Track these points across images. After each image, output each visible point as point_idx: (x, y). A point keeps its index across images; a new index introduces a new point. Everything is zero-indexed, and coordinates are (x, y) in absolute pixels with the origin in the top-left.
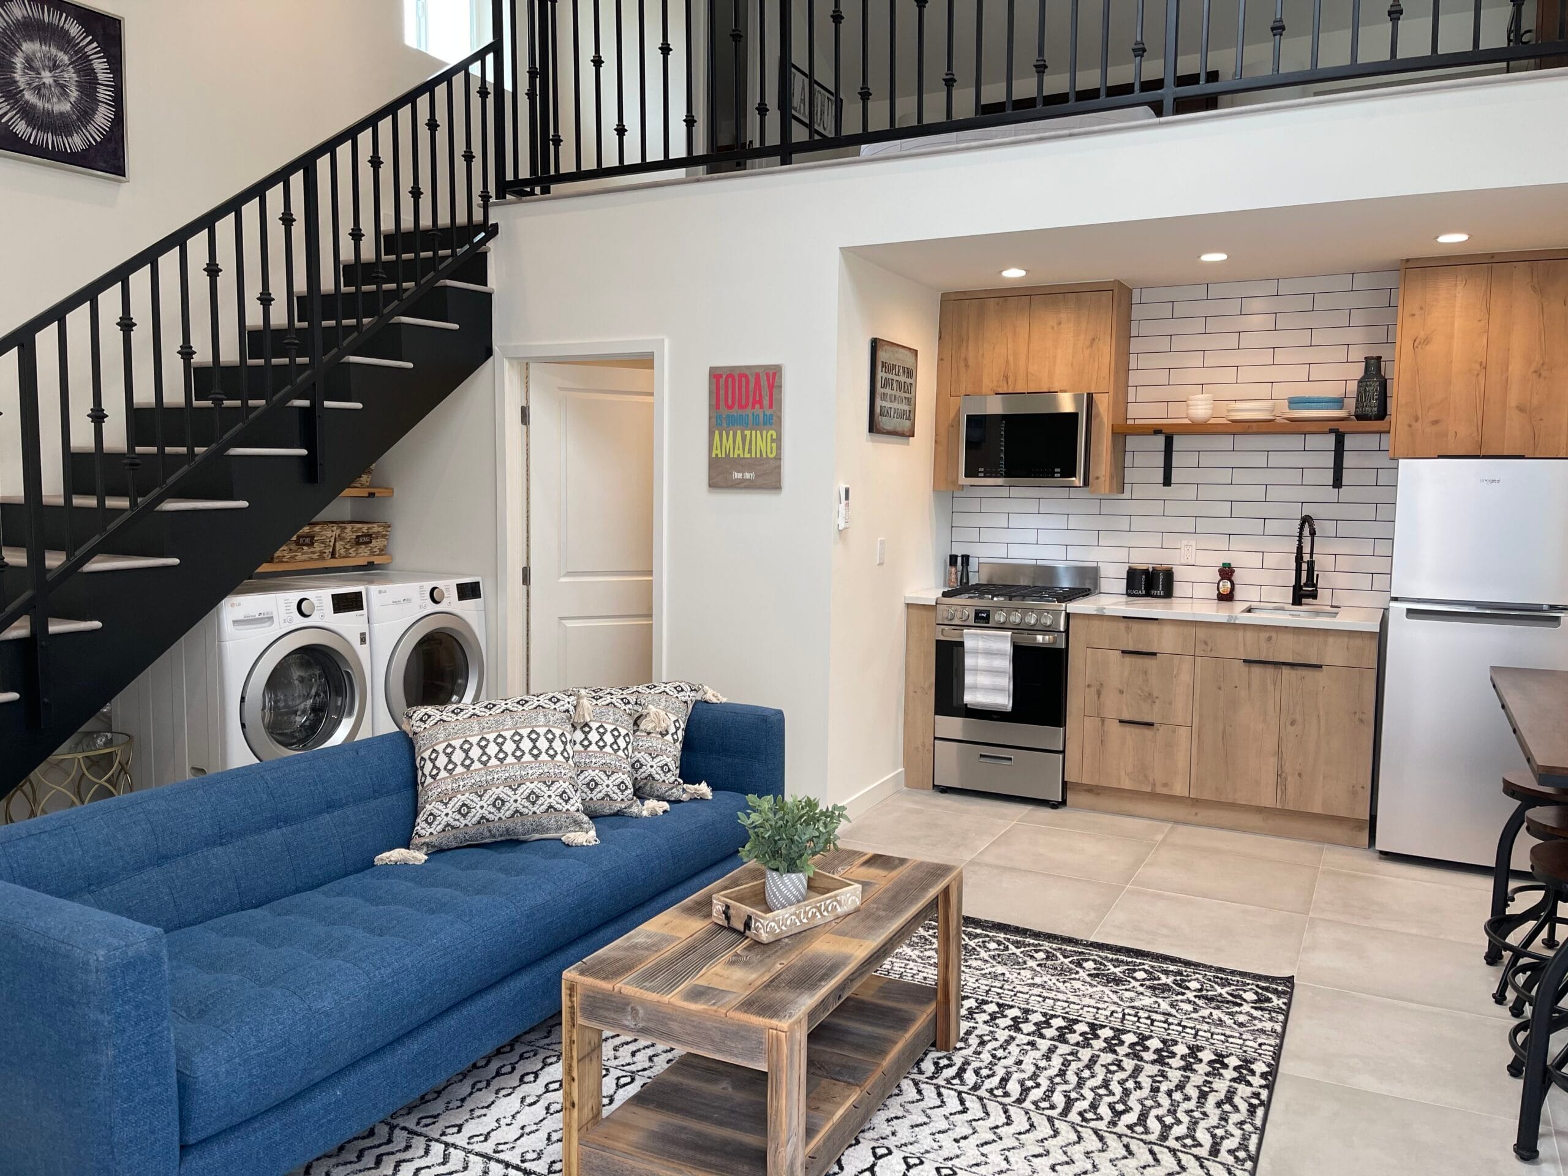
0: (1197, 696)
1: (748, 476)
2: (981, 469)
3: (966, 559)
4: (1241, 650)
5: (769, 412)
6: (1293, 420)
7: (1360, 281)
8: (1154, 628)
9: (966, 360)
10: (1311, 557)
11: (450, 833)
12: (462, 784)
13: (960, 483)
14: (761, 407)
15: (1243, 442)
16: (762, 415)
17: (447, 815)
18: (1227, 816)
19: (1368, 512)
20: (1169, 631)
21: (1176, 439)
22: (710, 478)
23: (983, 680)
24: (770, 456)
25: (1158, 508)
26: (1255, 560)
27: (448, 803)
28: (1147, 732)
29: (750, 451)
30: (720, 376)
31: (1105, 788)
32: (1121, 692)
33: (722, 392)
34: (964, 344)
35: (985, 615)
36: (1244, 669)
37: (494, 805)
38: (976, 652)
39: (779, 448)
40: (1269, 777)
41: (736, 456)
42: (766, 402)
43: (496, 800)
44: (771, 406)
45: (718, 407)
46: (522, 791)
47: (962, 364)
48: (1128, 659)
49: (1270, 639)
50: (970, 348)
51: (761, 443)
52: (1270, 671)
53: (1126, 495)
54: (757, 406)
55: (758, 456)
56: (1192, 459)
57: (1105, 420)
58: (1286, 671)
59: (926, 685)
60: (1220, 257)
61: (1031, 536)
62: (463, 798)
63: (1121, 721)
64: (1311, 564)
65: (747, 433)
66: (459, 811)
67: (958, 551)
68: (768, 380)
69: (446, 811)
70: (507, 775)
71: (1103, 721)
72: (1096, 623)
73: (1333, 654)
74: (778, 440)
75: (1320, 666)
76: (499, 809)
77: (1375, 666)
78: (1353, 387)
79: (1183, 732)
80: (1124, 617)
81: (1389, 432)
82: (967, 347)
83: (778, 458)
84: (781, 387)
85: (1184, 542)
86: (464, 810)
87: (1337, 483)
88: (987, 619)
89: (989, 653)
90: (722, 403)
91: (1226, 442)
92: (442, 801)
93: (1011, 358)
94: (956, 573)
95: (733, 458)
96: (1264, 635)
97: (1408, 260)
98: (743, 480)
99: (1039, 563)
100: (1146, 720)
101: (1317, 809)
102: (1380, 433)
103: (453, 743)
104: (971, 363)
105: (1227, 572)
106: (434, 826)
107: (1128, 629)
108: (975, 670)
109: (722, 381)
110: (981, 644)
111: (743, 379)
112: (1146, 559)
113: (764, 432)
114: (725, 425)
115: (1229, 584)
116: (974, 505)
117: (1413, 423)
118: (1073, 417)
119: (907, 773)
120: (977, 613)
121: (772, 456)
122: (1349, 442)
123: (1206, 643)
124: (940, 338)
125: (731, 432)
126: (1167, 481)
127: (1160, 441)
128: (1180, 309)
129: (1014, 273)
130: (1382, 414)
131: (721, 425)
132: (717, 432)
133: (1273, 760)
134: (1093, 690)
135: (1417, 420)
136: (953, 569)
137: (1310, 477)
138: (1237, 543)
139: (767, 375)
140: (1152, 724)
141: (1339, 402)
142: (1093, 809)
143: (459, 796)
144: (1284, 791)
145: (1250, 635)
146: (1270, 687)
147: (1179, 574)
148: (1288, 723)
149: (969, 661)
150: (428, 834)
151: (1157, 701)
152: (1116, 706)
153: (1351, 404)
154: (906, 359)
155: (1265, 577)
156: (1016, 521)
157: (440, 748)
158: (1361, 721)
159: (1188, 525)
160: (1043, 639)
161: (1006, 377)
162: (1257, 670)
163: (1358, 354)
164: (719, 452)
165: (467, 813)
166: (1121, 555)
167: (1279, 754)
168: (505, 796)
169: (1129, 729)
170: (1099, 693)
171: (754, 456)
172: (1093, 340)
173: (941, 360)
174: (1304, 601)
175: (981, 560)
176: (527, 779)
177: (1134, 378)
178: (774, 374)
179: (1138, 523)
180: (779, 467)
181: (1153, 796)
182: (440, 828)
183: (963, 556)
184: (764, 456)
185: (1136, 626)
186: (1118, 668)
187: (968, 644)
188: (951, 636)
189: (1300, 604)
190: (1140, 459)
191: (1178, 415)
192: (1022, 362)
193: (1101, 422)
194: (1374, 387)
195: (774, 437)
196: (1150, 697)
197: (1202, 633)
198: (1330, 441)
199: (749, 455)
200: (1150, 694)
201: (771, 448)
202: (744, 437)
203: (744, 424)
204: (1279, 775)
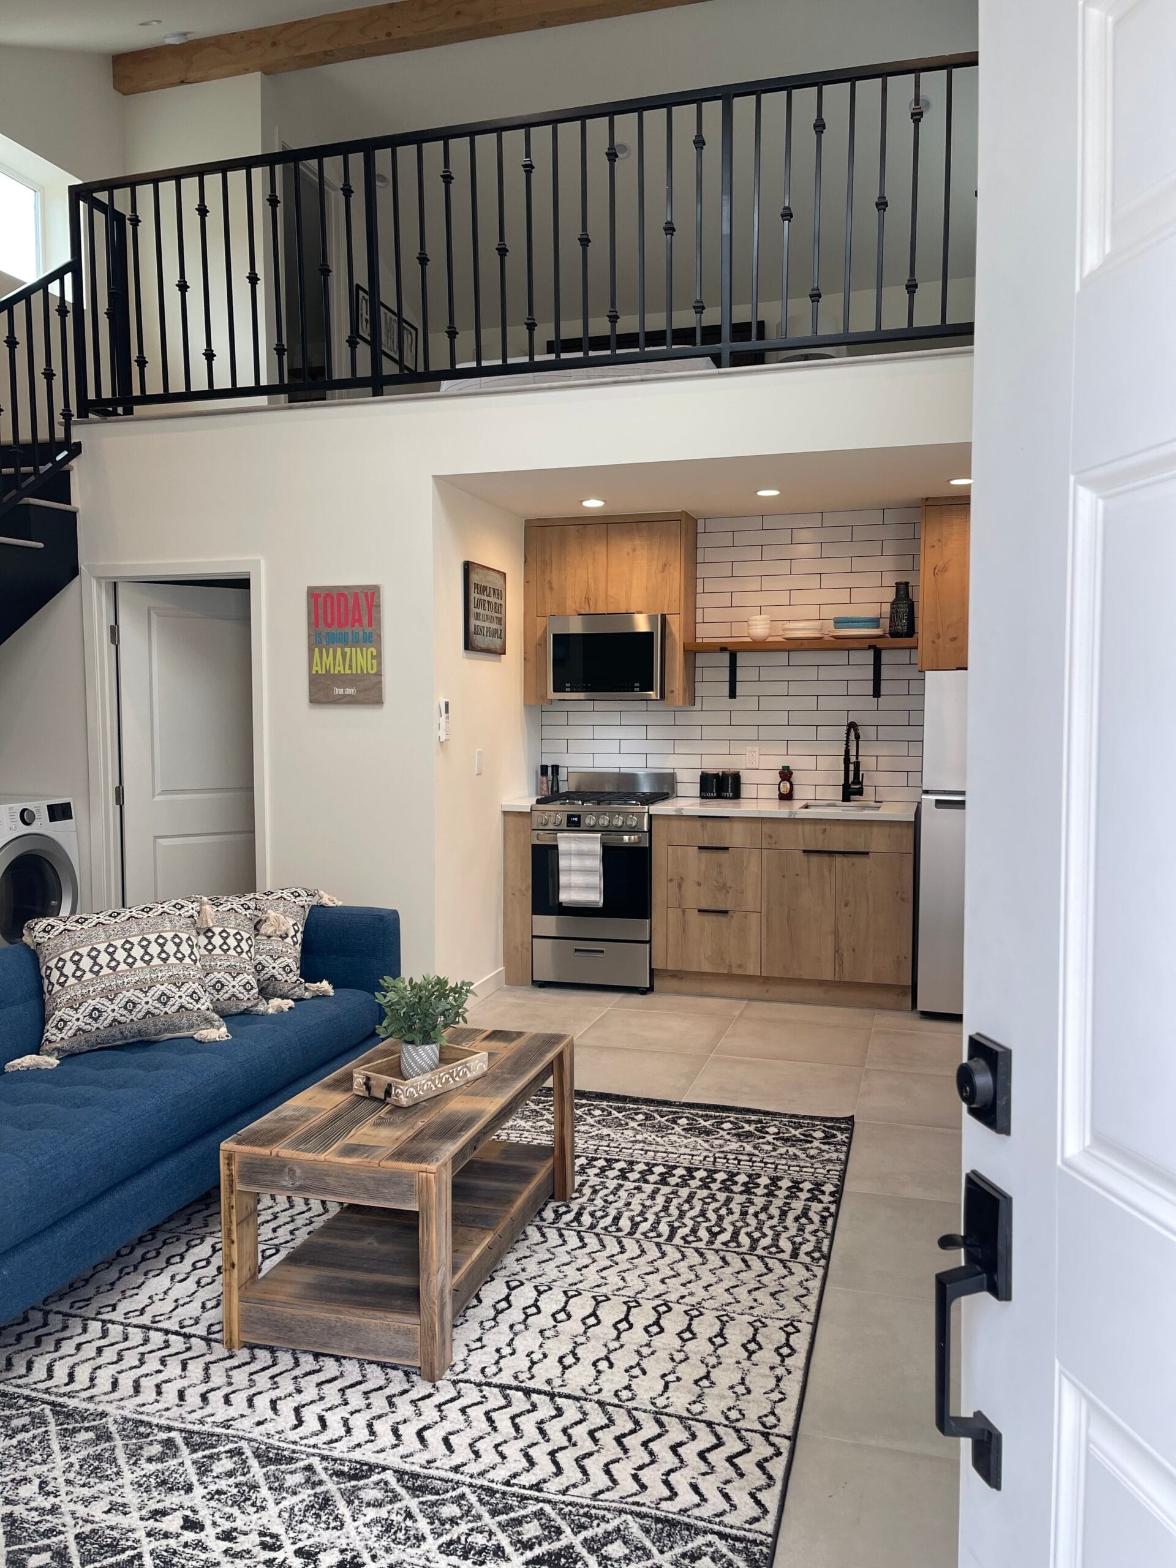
0: (765, 885)
1: (349, 691)
2: (568, 685)
3: (556, 768)
4: (801, 841)
5: (368, 630)
6: (837, 638)
7: (890, 517)
8: (725, 825)
9: (550, 582)
10: (857, 758)
11: (82, 1037)
12: (91, 989)
13: (549, 697)
14: (361, 625)
15: (798, 658)
16: (361, 633)
17: (78, 1020)
18: (795, 991)
19: (903, 718)
20: (738, 827)
21: (738, 655)
22: (311, 694)
23: (577, 879)
24: (372, 672)
25: (725, 718)
26: (809, 763)
27: (78, 1008)
28: (722, 919)
29: (350, 668)
30: (319, 595)
31: (687, 973)
32: (699, 884)
33: (321, 611)
34: (548, 567)
35: (576, 819)
36: (804, 858)
37: (125, 1007)
38: (569, 854)
39: (379, 664)
40: (828, 954)
41: (336, 672)
42: (365, 620)
43: (127, 1002)
44: (370, 624)
45: (317, 625)
46: (152, 993)
47: (547, 586)
48: (705, 855)
49: (824, 831)
50: (554, 572)
51: (361, 660)
52: (826, 859)
53: (698, 707)
54: (357, 624)
55: (359, 672)
56: (753, 674)
57: (677, 638)
58: (839, 859)
59: (524, 888)
60: (775, 493)
61: (614, 747)
62: (94, 1003)
63: (699, 911)
64: (857, 765)
65: (347, 650)
66: (90, 1016)
67: (549, 761)
68: (367, 600)
69: (76, 1016)
70: (137, 978)
71: (684, 911)
72: (675, 823)
73: (878, 842)
74: (378, 657)
75: (867, 853)
76: (130, 1011)
77: (912, 851)
78: (887, 608)
79: (754, 917)
80: (700, 817)
81: (916, 648)
82: (551, 572)
83: (379, 674)
84: (379, 606)
85: (749, 748)
86: (96, 1014)
87: (877, 693)
88: (578, 824)
89: (581, 854)
90: (321, 621)
91: (782, 658)
92: (72, 1007)
93: (591, 581)
94: (547, 782)
95: (334, 675)
96: (819, 828)
97: (927, 499)
98: (345, 696)
99: (622, 770)
100: (722, 908)
101: (869, 979)
102: (910, 648)
103: (80, 951)
104: (555, 585)
105: (786, 774)
106: (64, 1031)
107: (703, 827)
108: (569, 871)
109: (321, 600)
110: (574, 846)
111: (342, 599)
112: (716, 764)
113: (365, 649)
114: (324, 643)
115: (788, 785)
116: (562, 718)
117: (936, 640)
118: (648, 636)
119: (507, 971)
120: (569, 817)
121: (374, 672)
122: (885, 657)
123: (771, 837)
124: (525, 562)
125: (331, 649)
126: (733, 694)
127: (725, 657)
128: (740, 539)
129: (593, 504)
130: (911, 632)
131: (320, 643)
132: (317, 650)
133: (830, 939)
134: (675, 884)
135: (939, 637)
136: (544, 779)
137: (854, 688)
138: (794, 749)
139: (366, 595)
140: (726, 912)
141: (875, 622)
142: (678, 993)
143: (90, 1001)
144: (841, 965)
145: (808, 828)
146: (826, 873)
147: (745, 777)
148: (843, 905)
149: (563, 863)
150: (59, 1039)
151: (731, 891)
152: (696, 897)
153: (885, 623)
154: (497, 582)
155: (819, 777)
156: (600, 732)
157: (67, 956)
158: (903, 899)
159: (752, 733)
160: (629, 839)
161: (587, 598)
162: (815, 859)
163: (890, 580)
164: (319, 668)
165: (99, 1017)
166: (695, 761)
167: (836, 933)
168: (136, 999)
169: (708, 919)
170: (680, 886)
171: (354, 672)
172: (665, 565)
173: (527, 582)
174: (853, 797)
175: (570, 770)
176: (158, 982)
177: (701, 600)
178: (373, 594)
179: (708, 732)
180: (380, 682)
181: (731, 977)
182: (70, 1033)
183: (553, 766)
184: (365, 672)
185: (709, 824)
186: (695, 864)
187: (562, 846)
188: (545, 840)
189: (849, 800)
190: (708, 674)
191: (741, 634)
192: (602, 586)
193: (674, 639)
194: (903, 608)
195: (375, 654)
196: (724, 888)
197: (767, 828)
198: (870, 656)
199: (350, 672)
200: (724, 885)
201: (372, 664)
202: (344, 655)
203: (344, 642)
204: (836, 951)
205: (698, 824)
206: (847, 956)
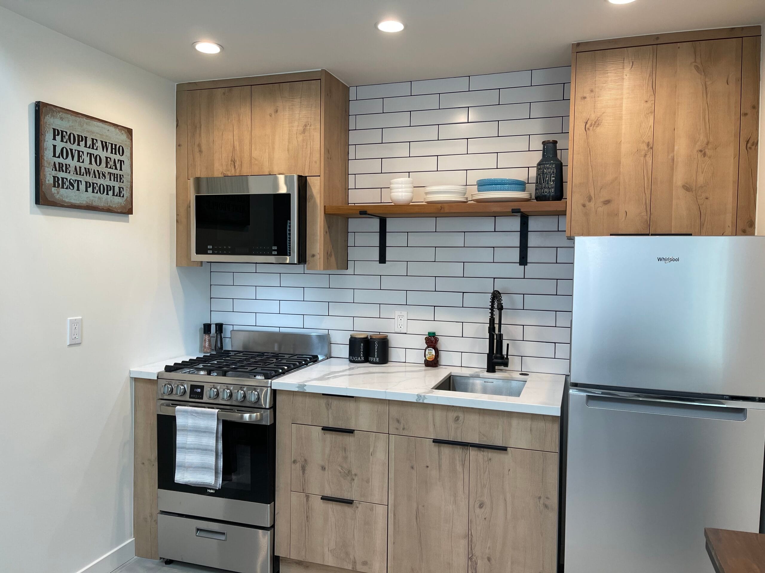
0: (392, 475)
2: (210, 247)
3: (220, 327)
4: (431, 429)
7: (539, 77)
8: (351, 405)
9: (199, 146)
10: (500, 328)
15: (444, 223)
19: (550, 287)
20: (364, 407)
21: (388, 221)
25: (374, 282)
26: (456, 329)
28: (347, 509)
31: (311, 564)
32: (323, 468)
34: (198, 131)
35: (199, 390)
36: (435, 448)
38: (186, 430)
40: (460, 560)
47: (197, 149)
48: (329, 436)
49: (457, 419)
50: (203, 135)
52: (458, 451)
53: (350, 271)
56: (401, 239)
57: (318, 201)
58: (473, 453)
59: (151, 458)
60: (398, 26)
61: (274, 307)
63: (323, 498)
64: (500, 336)
67: (216, 319)
71: (307, 497)
72: (299, 399)
73: (518, 437)
75: (505, 449)
77: (558, 450)
79: (380, 510)
80: (323, 394)
81: (565, 214)
82: (200, 135)
85: (397, 313)
87: (523, 260)
88: (200, 395)
89: (198, 431)
91: (429, 224)
93: (237, 144)
94: (210, 341)
96: (452, 415)
97: (578, 44)
99: (282, 330)
100: (347, 496)
102: (558, 213)
104: (204, 148)
105: (432, 340)
107: (328, 406)
108: (186, 448)
110: (191, 421)
112: (365, 328)
115: (433, 352)
116: (228, 279)
117: (587, 203)
118: (287, 197)
119: (137, 541)
120: (193, 387)
122: (533, 224)
123: (398, 421)
124: (177, 126)
126: (382, 259)
127: (375, 224)
128: (389, 104)
129: (208, 48)
130: (559, 195)
133: (463, 543)
134: (298, 466)
135: (590, 200)
136: (207, 337)
137: (501, 255)
138: (441, 314)
140: (350, 502)
141: (521, 185)
145: (439, 416)
146: (459, 468)
147: (395, 341)
148: (477, 505)
151: (356, 479)
152: (319, 482)
153: (532, 188)
155: (464, 345)
156: (262, 293)
158: (546, 506)
159: (400, 297)
160: (250, 416)
161: (234, 161)
162: (446, 450)
163: (537, 144)
166: (347, 324)
167: (469, 537)
169: (331, 506)
170: (303, 469)
172: (306, 127)
174: (497, 368)
175: (236, 328)
177: (353, 167)
179: (360, 296)
183: (216, 324)
185: (335, 403)
186: (320, 445)
187: (180, 421)
188: (167, 411)
189: (494, 373)
190: (360, 239)
192: (246, 148)
193: (315, 202)
194: (551, 169)
196: (348, 474)
197: (394, 411)
200: (349, 472)
204: (470, 559)
205: (323, 402)
206: (481, 565)
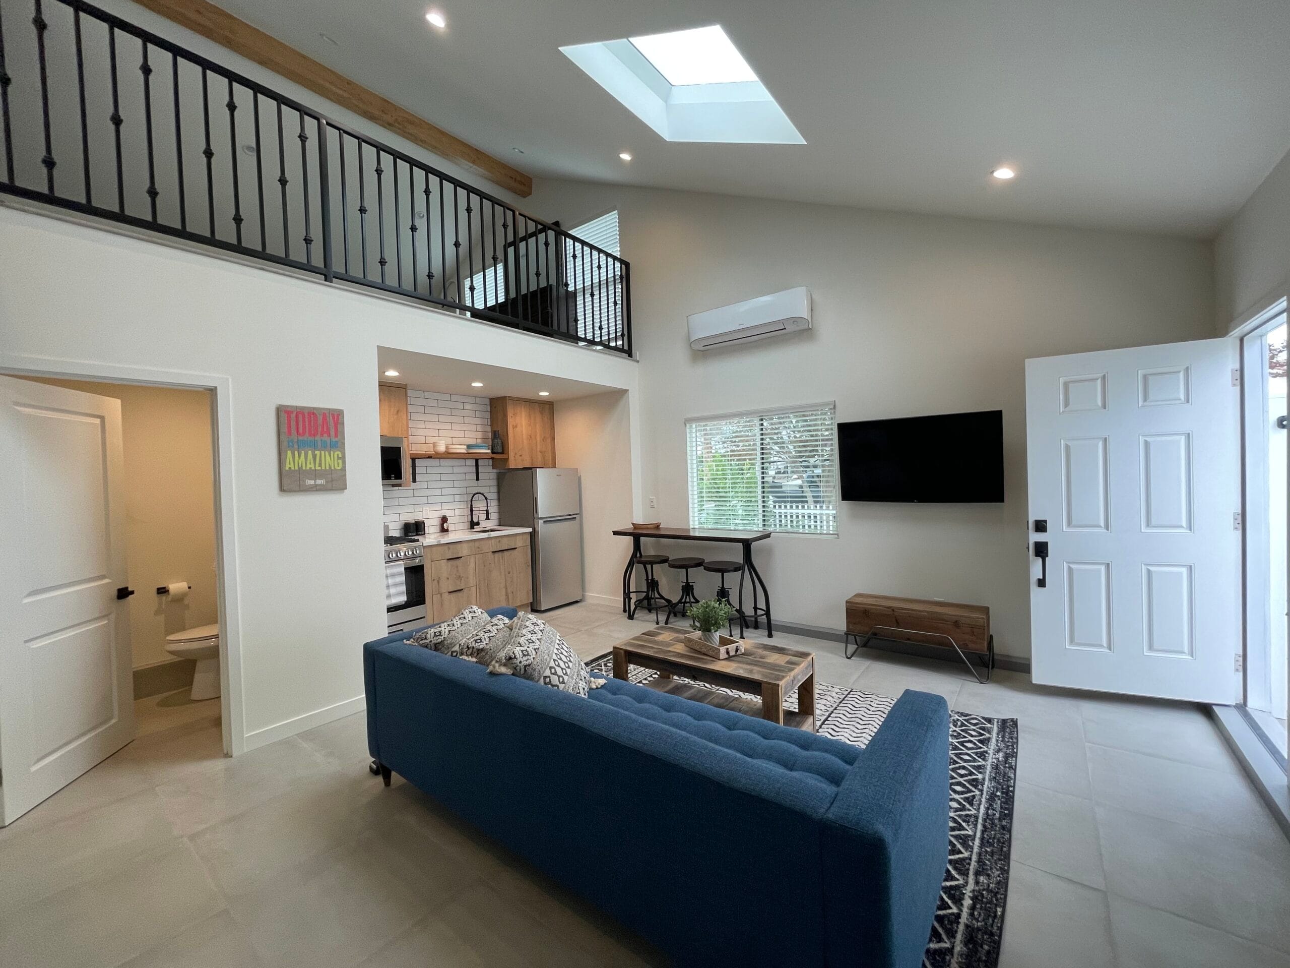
0: (477, 572)
1: (319, 482)
4: (491, 548)
5: (334, 440)
6: (469, 453)
7: (478, 400)
14: (329, 436)
16: (328, 441)
19: (488, 489)
20: (465, 545)
21: (417, 460)
22: (281, 485)
24: (337, 468)
25: (411, 493)
26: (453, 513)
28: (459, 594)
29: (320, 465)
30: (292, 412)
32: (448, 579)
33: (294, 424)
36: (493, 556)
39: (344, 462)
40: (503, 598)
41: (308, 468)
42: (332, 433)
44: (336, 436)
45: (289, 434)
48: (451, 562)
49: (499, 541)
51: (328, 460)
52: (500, 554)
54: (325, 435)
55: (328, 468)
56: (423, 470)
58: (506, 553)
60: (480, 385)
63: (449, 592)
65: (317, 453)
68: (333, 419)
71: (441, 595)
72: (435, 549)
73: (519, 543)
74: (343, 458)
78: (486, 440)
79: (473, 589)
80: (448, 543)
83: (344, 469)
84: (343, 423)
85: (425, 508)
87: (477, 479)
89: (393, 575)
90: (294, 431)
91: (437, 462)
95: (306, 470)
98: (316, 485)
100: (459, 588)
101: (518, 604)
105: (444, 519)
107: (449, 548)
109: (293, 416)
111: (313, 416)
112: (411, 518)
113: (332, 452)
114: (296, 446)
117: (515, 456)
118: (399, 449)
121: (339, 468)
122: (480, 462)
125: (302, 452)
126: (415, 481)
129: (392, 373)
131: (292, 447)
132: (289, 453)
133: (504, 590)
134: (436, 582)
135: (516, 454)
137: (469, 476)
138: (445, 506)
139: (333, 415)
140: (461, 590)
141: (487, 447)
144: (508, 601)
145: (494, 541)
146: (501, 561)
147: (425, 523)
148: (508, 573)
151: (462, 579)
152: (447, 586)
155: (458, 519)
158: (527, 566)
159: (425, 500)
160: (414, 562)
162: (497, 555)
164: (291, 466)
166: (396, 518)
167: (506, 586)
169: (452, 595)
170: (438, 582)
171: (323, 468)
172: (398, 411)
174: (475, 527)
178: (338, 415)
180: (344, 475)
184: (333, 468)
185: (452, 547)
186: (445, 568)
189: (474, 529)
194: (499, 442)
195: (340, 456)
196: (460, 578)
198: (473, 462)
199: (319, 468)
200: (460, 576)
201: (338, 464)
202: (314, 457)
203: (315, 447)
204: (507, 596)
205: (446, 547)
206: (510, 596)
